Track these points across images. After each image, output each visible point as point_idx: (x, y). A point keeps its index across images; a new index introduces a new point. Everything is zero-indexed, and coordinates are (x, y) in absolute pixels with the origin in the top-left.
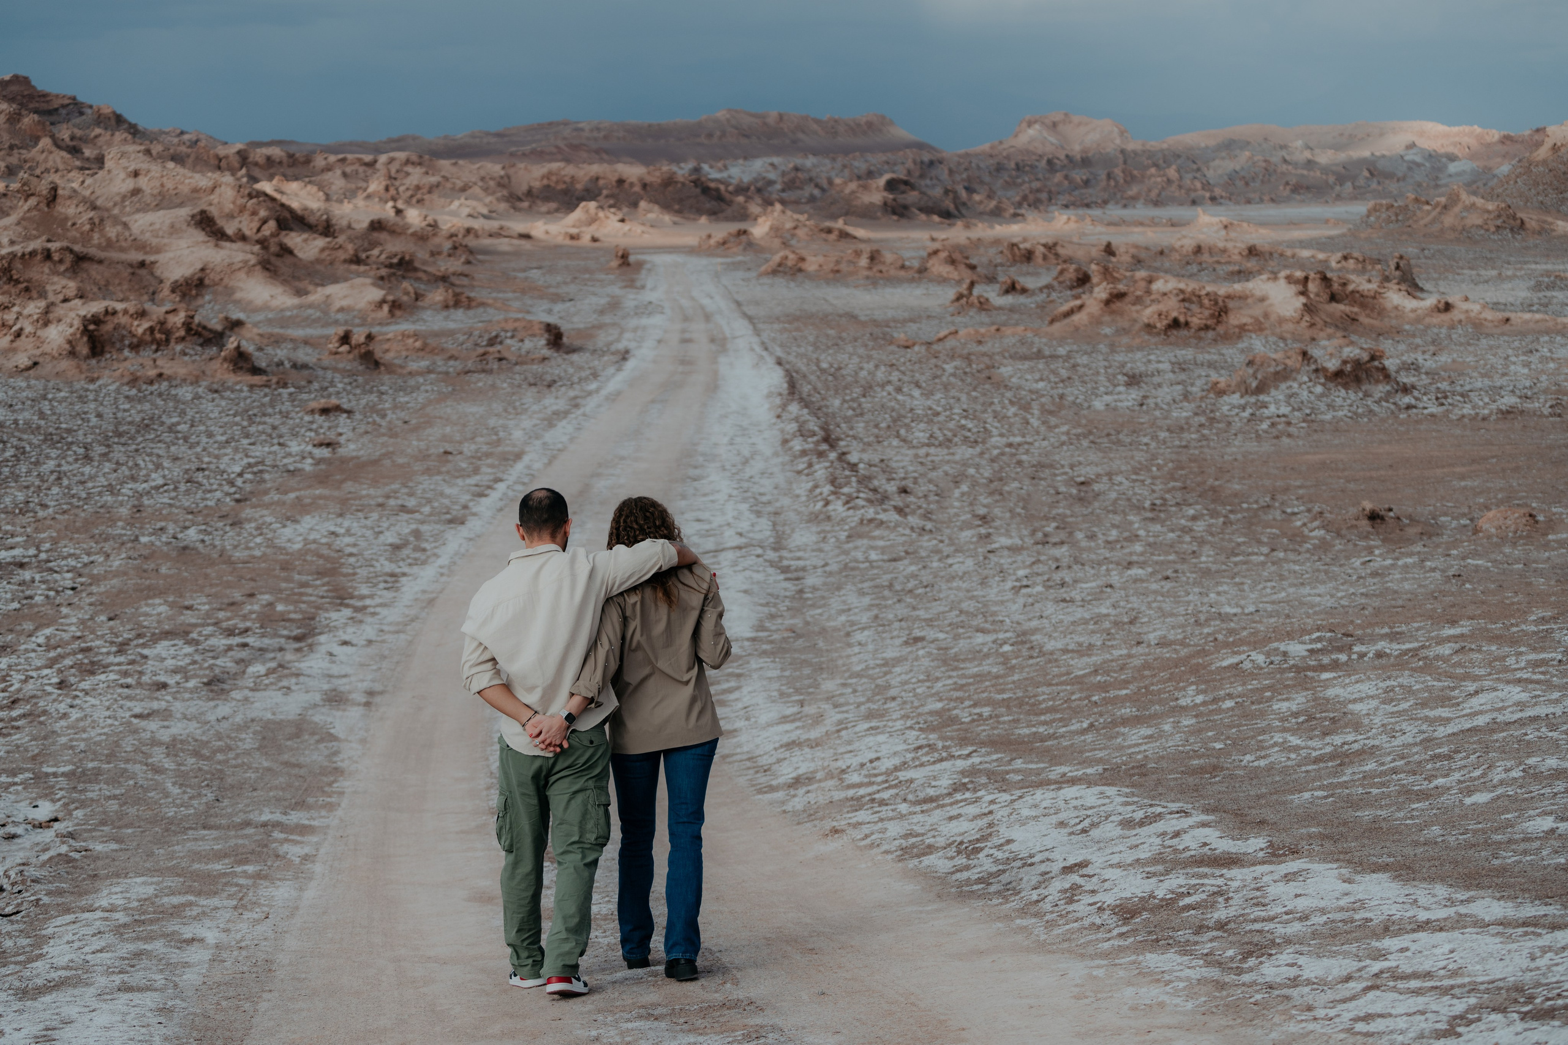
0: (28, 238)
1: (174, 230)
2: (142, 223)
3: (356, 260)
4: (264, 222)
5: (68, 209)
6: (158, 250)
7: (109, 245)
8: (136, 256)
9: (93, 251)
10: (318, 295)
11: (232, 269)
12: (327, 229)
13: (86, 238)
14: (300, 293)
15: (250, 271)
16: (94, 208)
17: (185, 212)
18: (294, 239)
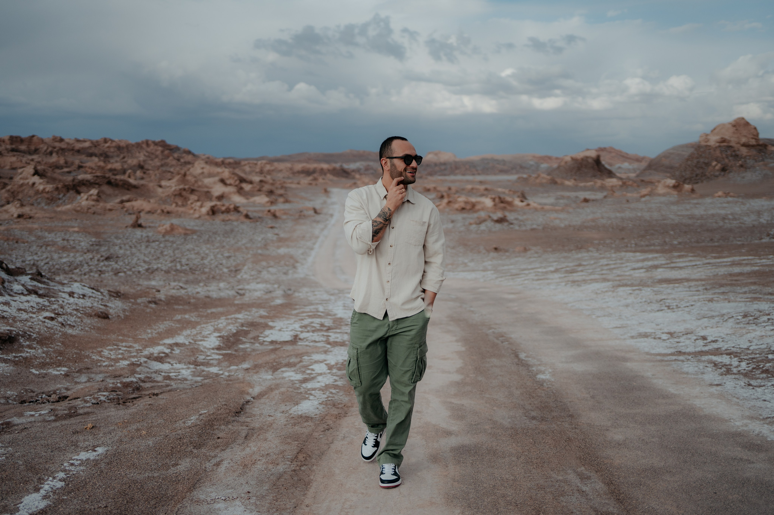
0: (179, 185)
1: (215, 183)
2: (207, 181)
3: (259, 190)
4: (236, 180)
5: (189, 178)
6: (211, 188)
7: (199, 187)
8: (206, 190)
9: (195, 188)
10: (253, 199)
11: (230, 193)
12: (251, 182)
13: (193, 185)
14: (247, 199)
15: (234, 193)
16: (195, 177)
17: (217, 178)
18: (244, 185)
